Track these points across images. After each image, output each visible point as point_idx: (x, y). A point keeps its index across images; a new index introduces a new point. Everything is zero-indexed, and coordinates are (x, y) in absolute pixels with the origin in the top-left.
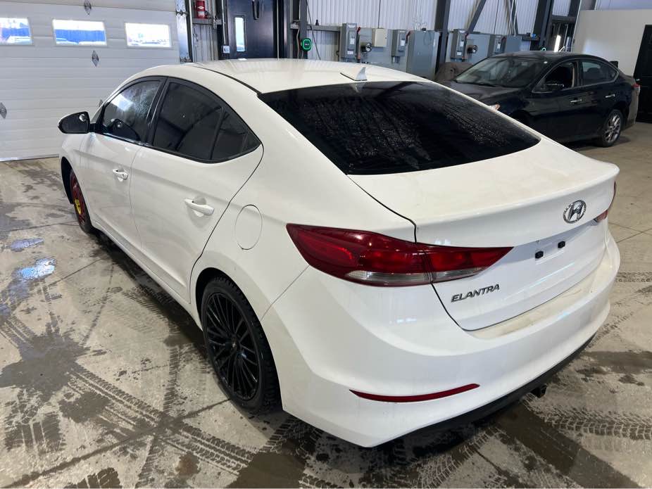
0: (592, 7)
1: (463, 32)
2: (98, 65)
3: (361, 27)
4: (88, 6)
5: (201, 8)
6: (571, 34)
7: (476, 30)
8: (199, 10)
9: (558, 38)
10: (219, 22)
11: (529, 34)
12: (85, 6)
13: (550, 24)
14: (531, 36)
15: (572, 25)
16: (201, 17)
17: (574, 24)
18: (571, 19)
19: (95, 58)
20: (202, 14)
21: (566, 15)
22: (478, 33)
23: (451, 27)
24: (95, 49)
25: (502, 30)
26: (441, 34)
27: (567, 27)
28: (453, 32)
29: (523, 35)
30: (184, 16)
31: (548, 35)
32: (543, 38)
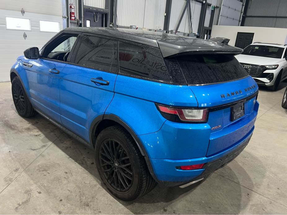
1: (174, 31)
2: (26, 39)
3: (138, 27)
4: (23, 12)
5: (73, 15)
6: (210, 34)
7: (178, 31)
8: (72, 16)
9: (206, 35)
10: (81, 22)
11: (196, 34)
12: (22, 12)
13: (203, 30)
15: (210, 31)
16: (73, 19)
17: (211, 30)
18: (210, 28)
19: (25, 36)
20: (73, 18)
21: (208, 27)
22: (179, 32)
23: (170, 29)
24: (25, 32)
25: (187, 31)
26: (166, 32)
27: (209, 31)
28: (170, 31)
29: (194, 34)
30: (66, 19)
32: (201, 35)
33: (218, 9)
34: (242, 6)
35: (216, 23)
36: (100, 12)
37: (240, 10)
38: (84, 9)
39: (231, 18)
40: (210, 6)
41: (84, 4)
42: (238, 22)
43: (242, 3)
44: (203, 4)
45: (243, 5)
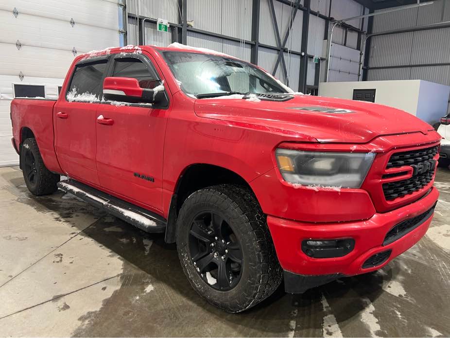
0: (325, 81)
13: (306, 89)
17: (318, 89)
18: (316, 86)
21: (313, 85)
27: (314, 91)
33: (324, 62)
34: (359, 56)
35: (323, 79)
37: (358, 61)
39: (345, 72)
40: (313, 58)
42: (357, 77)
43: (359, 52)
44: (302, 57)
45: (361, 54)
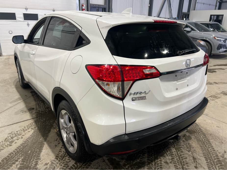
0: (194, 10)
6: (188, 18)
9: (185, 19)
11: (176, 18)
13: (182, 15)
14: (177, 18)
15: (188, 15)
18: (188, 13)
22: (161, 17)
25: (168, 16)
29: (174, 18)
31: (181, 18)
35: (193, 9)
36: (101, 8)
38: (90, 6)
39: (207, 4)
41: (91, 3)
42: (215, 7)
